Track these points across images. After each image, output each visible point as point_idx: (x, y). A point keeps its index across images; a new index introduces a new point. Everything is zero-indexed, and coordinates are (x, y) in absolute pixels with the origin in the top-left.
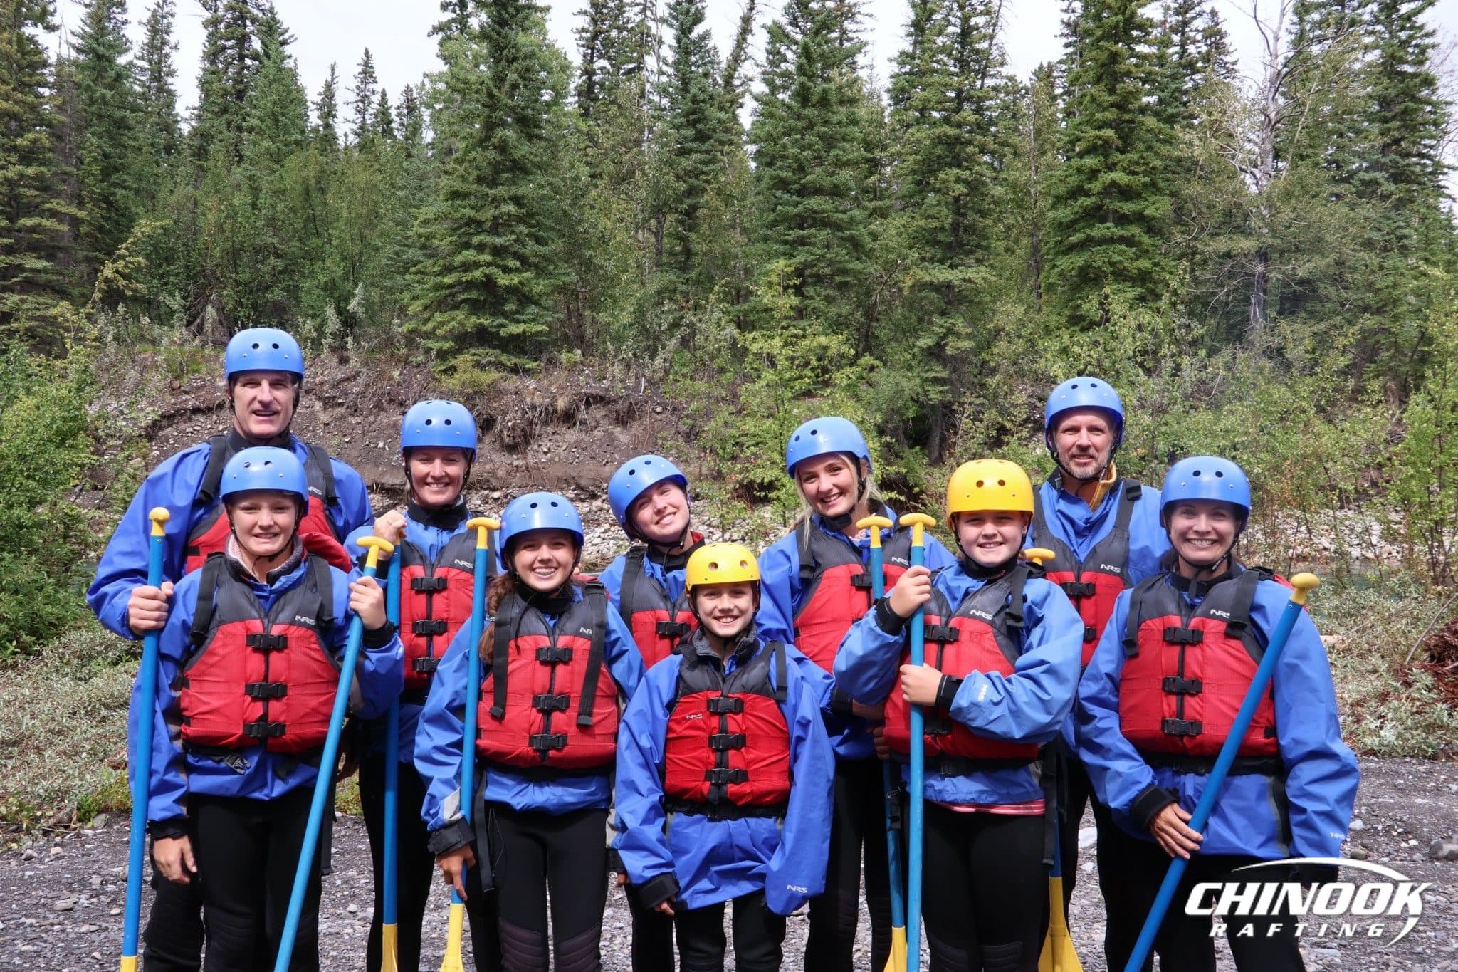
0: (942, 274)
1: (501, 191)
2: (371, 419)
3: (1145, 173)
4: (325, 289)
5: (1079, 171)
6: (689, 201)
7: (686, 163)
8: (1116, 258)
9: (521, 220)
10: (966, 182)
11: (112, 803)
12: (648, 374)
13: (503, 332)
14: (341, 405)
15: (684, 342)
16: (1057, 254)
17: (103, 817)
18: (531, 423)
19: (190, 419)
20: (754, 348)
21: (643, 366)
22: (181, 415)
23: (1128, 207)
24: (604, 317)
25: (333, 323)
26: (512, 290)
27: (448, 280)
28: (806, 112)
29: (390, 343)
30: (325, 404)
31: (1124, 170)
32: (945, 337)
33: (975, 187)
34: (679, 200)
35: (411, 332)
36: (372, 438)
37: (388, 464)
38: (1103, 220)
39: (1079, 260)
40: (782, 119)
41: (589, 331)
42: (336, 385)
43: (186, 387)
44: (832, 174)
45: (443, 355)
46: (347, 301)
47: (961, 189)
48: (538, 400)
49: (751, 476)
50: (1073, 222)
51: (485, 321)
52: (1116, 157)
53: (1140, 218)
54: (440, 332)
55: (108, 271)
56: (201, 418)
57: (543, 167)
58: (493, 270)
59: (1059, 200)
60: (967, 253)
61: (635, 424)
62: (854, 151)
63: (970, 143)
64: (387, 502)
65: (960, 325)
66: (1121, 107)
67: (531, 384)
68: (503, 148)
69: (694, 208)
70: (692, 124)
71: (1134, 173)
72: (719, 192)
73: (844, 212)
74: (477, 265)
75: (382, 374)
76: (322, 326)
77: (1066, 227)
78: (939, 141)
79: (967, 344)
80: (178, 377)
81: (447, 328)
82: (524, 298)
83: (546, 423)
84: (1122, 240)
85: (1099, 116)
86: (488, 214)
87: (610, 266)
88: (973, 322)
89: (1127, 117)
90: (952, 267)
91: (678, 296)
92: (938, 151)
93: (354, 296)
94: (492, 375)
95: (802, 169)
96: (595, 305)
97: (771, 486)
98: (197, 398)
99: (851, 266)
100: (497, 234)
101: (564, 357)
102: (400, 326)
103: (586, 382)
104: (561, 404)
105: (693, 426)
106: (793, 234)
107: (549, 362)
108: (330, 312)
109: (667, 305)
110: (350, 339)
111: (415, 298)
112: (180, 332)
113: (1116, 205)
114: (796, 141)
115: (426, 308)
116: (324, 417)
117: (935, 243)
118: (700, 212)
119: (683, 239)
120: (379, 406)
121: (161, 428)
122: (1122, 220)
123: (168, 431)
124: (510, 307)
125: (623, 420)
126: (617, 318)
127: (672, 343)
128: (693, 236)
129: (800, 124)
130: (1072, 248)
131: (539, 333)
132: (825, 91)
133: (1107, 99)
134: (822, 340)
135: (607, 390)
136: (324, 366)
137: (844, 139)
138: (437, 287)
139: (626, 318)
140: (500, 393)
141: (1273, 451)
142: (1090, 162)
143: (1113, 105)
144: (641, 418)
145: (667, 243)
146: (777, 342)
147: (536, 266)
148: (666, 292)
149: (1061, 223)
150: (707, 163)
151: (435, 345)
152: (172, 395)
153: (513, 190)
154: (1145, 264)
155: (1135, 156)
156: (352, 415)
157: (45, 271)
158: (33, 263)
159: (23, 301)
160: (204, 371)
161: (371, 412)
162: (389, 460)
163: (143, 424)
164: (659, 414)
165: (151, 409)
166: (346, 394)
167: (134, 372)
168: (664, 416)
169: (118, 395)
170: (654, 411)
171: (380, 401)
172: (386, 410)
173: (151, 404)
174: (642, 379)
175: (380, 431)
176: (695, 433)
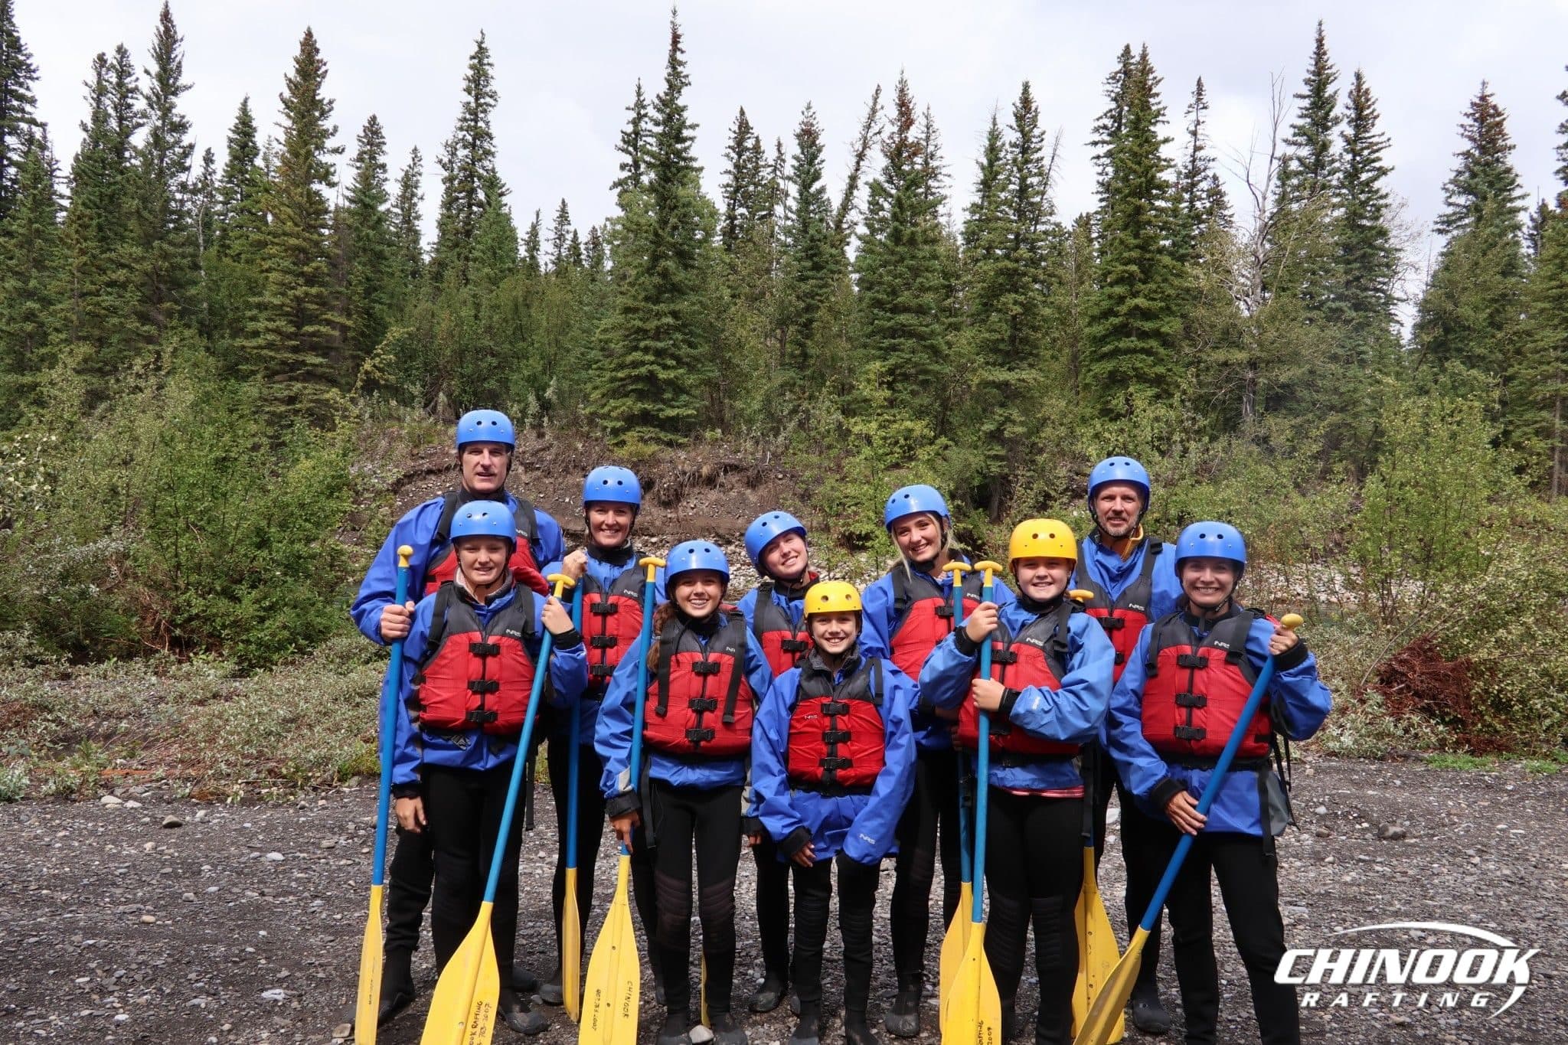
0: (1001, 375)
1: (662, 307)
2: (560, 480)
3: (1162, 300)
4: (528, 381)
5: (1110, 297)
6: (807, 316)
7: (805, 287)
8: (1138, 365)
9: (677, 329)
10: (1021, 304)
11: (363, 768)
12: (772, 448)
13: (661, 415)
14: (538, 469)
15: (801, 425)
16: (1091, 361)
17: (356, 778)
18: (682, 485)
19: (425, 478)
20: (856, 430)
21: (767, 442)
22: (419, 475)
23: (1148, 326)
24: (739, 404)
25: (534, 407)
26: (670, 382)
27: (620, 375)
28: (898, 249)
29: (575, 422)
31: (1145, 296)
32: (1004, 423)
33: (1028, 308)
34: (798, 314)
35: (592, 414)
36: (561, 494)
37: (572, 515)
38: (1128, 335)
39: (1108, 366)
40: (880, 254)
41: (728, 415)
42: (533, 455)
43: (422, 453)
44: (917, 297)
45: (615, 432)
46: (544, 391)
47: (1018, 309)
48: (687, 468)
49: (852, 529)
50: (1105, 337)
51: (648, 406)
52: (1140, 286)
53: (1157, 334)
54: (614, 414)
55: (367, 366)
56: (433, 477)
57: (694, 289)
58: (655, 367)
59: (1094, 319)
60: (1022, 359)
61: (762, 487)
62: (936, 280)
63: (1025, 274)
64: (571, 544)
65: (1015, 414)
66: (1143, 248)
67: (682, 455)
68: (665, 274)
69: (811, 321)
70: (810, 257)
71: (1154, 299)
72: (830, 309)
73: (927, 326)
74: (643, 363)
75: (569, 446)
76: (525, 408)
77: (1101, 340)
78: (1001, 272)
79: (1020, 430)
80: (416, 446)
81: (619, 411)
82: (678, 389)
83: (693, 486)
84: (1143, 351)
85: (1126, 255)
86: (652, 325)
87: (745, 365)
88: (1025, 412)
89: (1148, 256)
90: (1010, 369)
91: (797, 389)
92: (1000, 280)
93: (549, 386)
94: (653, 448)
95: (894, 293)
96: (732, 395)
97: (867, 537)
98: (430, 462)
99: (931, 367)
100: (659, 340)
101: (708, 434)
102: (584, 409)
103: (724, 453)
104: (705, 470)
105: (807, 490)
106: (886, 343)
107: (697, 438)
108: (531, 398)
109: (788, 396)
110: (546, 419)
111: (595, 388)
112: (419, 412)
113: (1138, 324)
114: (890, 272)
115: (603, 396)
116: (525, 478)
117: (996, 351)
118: (815, 325)
119: (802, 345)
120: (566, 470)
121: (403, 485)
122: (1143, 335)
123: (409, 487)
124: (668, 396)
125: (752, 484)
126: (749, 405)
127: (792, 425)
128: (809, 343)
129: (893, 258)
130: (1104, 356)
131: (688, 416)
132: (913, 233)
133: (1133, 241)
134: (909, 424)
135: (741, 460)
136: (526, 439)
137: (927, 270)
138: (613, 380)
139: (756, 406)
140: (659, 462)
141: (1260, 517)
142: (1118, 290)
143: (1137, 247)
144: (766, 482)
145: (789, 348)
146: (874, 425)
147: (687, 364)
148: (788, 386)
149: (1095, 337)
150: (821, 287)
151: (610, 424)
152: (412, 460)
153: (672, 306)
154: (1160, 370)
155: (1153, 286)
156: (546, 477)
157: (321, 365)
158: (313, 359)
159: (305, 388)
160: (436, 442)
161: (560, 475)
162: (573, 511)
163: (390, 481)
164: (780, 479)
165: (396, 470)
166: (542, 461)
167: (384, 442)
168: (784, 481)
169: (371, 459)
170: (777, 477)
171: (567, 466)
172: (572, 474)
173: (397, 467)
174: (768, 453)
175: (567, 490)
176: (808, 495)
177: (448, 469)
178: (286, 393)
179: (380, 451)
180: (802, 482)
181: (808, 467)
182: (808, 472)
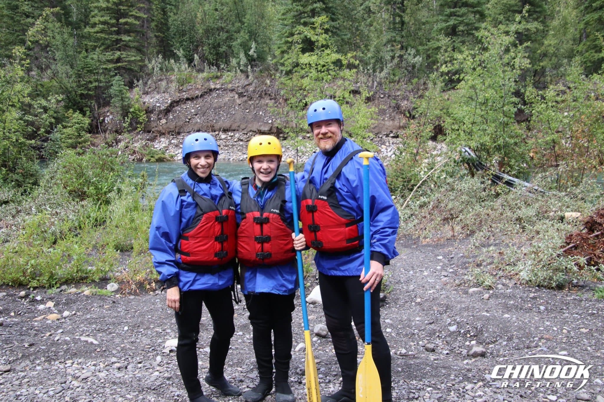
2: (257, 102)
4: (241, 45)
12: (378, 79)
14: (245, 96)
19: (185, 103)
21: (375, 76)
22: (182, 101)
24: (359, 54)
25: (243, 60)
27: (290, 39)
29: (268, 69)
30: (239, 96)
35: (276, 63)
36: (258, 110)
42: (243, 87)
43: (185, 89)
45: (287, 73)
46: (250, 51)
56: (190, 102)
61: (371, 103)
76: (240, 62)
80: (182, 85)
93: (251, 48)
98: (188, 94)
102: (271, 61)
105: (397, 104)
106: (449, 11)
108: (242, 55)
112: (184, 66)
120: (261, 97)
121: (174, 107)
123: (176, 108)
125: (366, 101)
126: (366, 55)
127: (390, 65)
128: (404, 14)
135: (359, 87)
136: (240, 79)
144: (373, 100)
151: (284, 69)
152: (179, 93)
156: (250, 100)
157: (130, 41)
158: (126, 38)
159: (122, 54)
160: (193, 82)
161: (257, 99)
162: (264, 120)
163: (166, 105)
164: (382, 98)
165: (170, 99)
166: (248, 91)
167: (164, 83)
168: (384, 99)
169: (158, 93)
170: (380, 97)
171: (261, 94)
172: (264, 98)
173: (170, 97)
174: (375, 82)
175: (261, 107)
176: (398, 107)
177: (197, 97)
178: (112, 57)
179: (163, 89)
180: (394, 99)
181: (399, 90)
182: (398, 93)
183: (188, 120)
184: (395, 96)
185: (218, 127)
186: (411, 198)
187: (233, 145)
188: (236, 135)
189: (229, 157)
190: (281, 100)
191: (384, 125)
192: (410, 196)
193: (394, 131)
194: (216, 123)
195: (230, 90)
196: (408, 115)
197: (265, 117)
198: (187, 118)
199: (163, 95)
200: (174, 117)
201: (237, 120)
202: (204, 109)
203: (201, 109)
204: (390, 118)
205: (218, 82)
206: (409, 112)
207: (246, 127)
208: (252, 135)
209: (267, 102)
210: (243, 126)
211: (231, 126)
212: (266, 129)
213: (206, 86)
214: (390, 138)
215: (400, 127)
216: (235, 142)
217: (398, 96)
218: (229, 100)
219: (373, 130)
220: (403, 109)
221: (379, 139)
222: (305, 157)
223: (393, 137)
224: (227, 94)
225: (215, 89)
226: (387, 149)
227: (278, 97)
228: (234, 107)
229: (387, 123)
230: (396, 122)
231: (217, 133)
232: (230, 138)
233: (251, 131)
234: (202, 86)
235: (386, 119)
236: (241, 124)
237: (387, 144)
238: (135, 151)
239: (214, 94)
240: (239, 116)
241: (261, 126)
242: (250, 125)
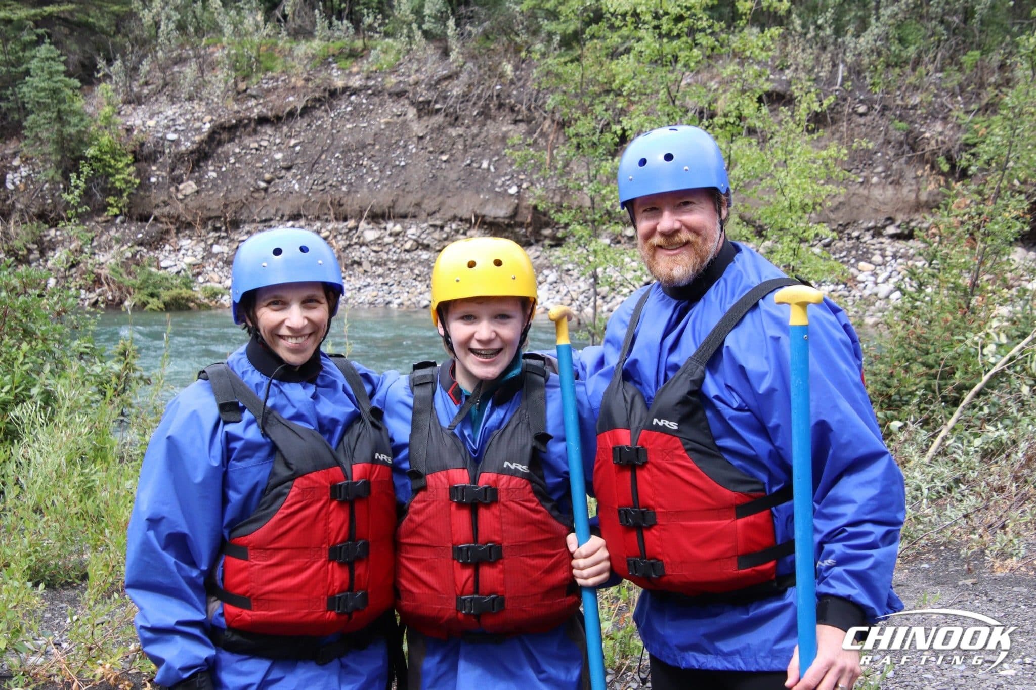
2: (475, 130)
12: (849, 58)
14: (438, 111)
19: (255, 132)
21: (841, 46)
22: (245, 126)
29: (507, 26)
30: (419, 111)
36: (475, 155)
37: (491, 190)
42: (433, 85)
43: (254, 90)
56: (269, 130)
75: (494, 72)
80: (246, 77)
98: (264, 105)
104: (721, 105)
105: (909, 133)
110: (452, 23)
112: (250, 16)
116: (418, 128)
120: (485, 113)
121: (220, 143)
123: (228, 147)
135: (789, 83)
144: (834, 122)
151: (559, 29)
152: (236, 100)
156: (452, 125)
160: (279, 68)
161: (474, 121)
162: (493, 184)
163: (197, 138)
164: (861, 115)
165: (208, 118)
166: (445, 98)
167: (190, 71)
168: (869, 118)
169: (173, 100)
170: (855, 112)
171: (486, 106)
172: (494, 119)
173: (211, 113)
174: (841, 67)
175: (486, 146)
176: (912, 142)
177: (291, 114)
179: (186, 89)
180: (901, 118)
181: (916, 88)
182: (916, 99)
183: (263, 185)
184: (905, 108)
185: (357, 208)
186: (953, 429)
187: (399, 262)
188: (409, 232)
189: (388, 298)
190: (547, 123)
191: (867, 198)
192: (951, 422)
193: (900, 218)
194: (348, 193)
195: (390, 94)
196: (946, 168)
197: (499, 177)
198: (259, 177)
199: (188, 106)
200: (222, 176)
201: (414, 185)
202: (313, 151)
203: (304, 150)
204: (887, 177)
205: (355, 69)
206: (949, 159)
207: (441, 204)
208: (457, 231)
209: (504, 129)
210: (430, 205)
211: (394, 202)
212: (499, 211)
213: (318, 81)
214: (886, 241)
215: (918, 207)
216: (406, 251)
217: (914, 107)
218: (387, 123)
219: (832, 216)
220: (927, 149)
221: (849, 244)
222: (619, 299)
223: (896, 237)
224: (381, 105)
225: (345, 89)
226: (875, 274)
227: (537, 114)
228: (405, 146)
229: (877, 193)
230: (905, 190)
231: (351, 223)
232: (391, 239)
233: (454, 218)
234: (307, 80)
235: (875, 180)
236: (424, 197)
237: (877, 258)
238: (98, 276)
239: (344, 107)
240: (419, 171)
241: (484, 203)
242: (452, 202)
